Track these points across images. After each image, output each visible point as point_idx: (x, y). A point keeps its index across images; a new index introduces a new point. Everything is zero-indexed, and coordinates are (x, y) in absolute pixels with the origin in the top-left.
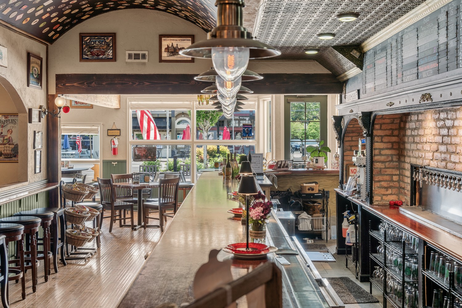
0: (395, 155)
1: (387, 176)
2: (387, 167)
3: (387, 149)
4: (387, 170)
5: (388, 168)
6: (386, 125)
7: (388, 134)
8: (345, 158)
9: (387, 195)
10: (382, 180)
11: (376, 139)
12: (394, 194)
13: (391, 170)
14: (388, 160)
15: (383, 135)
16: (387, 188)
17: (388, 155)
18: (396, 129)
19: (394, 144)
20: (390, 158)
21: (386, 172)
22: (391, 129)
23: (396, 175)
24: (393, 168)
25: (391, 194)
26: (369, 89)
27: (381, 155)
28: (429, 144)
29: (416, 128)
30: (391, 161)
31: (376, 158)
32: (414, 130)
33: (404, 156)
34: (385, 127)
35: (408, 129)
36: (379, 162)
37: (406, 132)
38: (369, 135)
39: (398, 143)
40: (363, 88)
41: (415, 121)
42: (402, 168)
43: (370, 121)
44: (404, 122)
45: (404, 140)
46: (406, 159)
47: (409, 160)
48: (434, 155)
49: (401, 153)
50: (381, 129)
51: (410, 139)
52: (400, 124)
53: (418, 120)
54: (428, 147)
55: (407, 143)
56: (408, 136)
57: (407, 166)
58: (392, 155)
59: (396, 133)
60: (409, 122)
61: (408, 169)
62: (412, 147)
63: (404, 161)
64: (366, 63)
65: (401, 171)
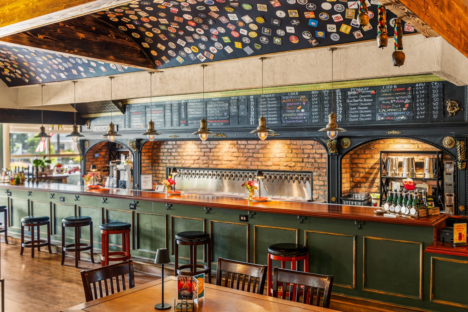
2: (147, 169)
3: (147, 159)
8: (86, 166)
11: (143, 154)
13: (148, 171)
14: (147, 166)
15: (145, 152)
22: (149, 148)
23: (150, 174)
24: (149, 170)
26: (135, 126)
27: (144, 163)
28: (189, 156)
29: (173, 148)
30: (149, 166)
31: (142, 165)
32: (171, 149)
33: (159, 163)
34: (146, 147)
35: (163, 148)
36: (143, 167)
37: (160, 150)
38: (139, 152)
39: (152, 156)
40: (125, 124)
41: (173, 145)
42: (155, 170)
43: (139, 144)
44: (157, 145)
45: (158, 154)
46: (160, 165)
47: (164, 165)
48: (196, 161)
49: (154, 161)
50: (145, 149)
51: (165, 154)
52: (153, 146)
53: (176, 144)
54: (188, 158)
55: (162, 156)
56: (163, 153)
57: (161, 168)
58: (149, 163)
59: (151, 150)
60: (164, 145)
61: (163, 170)
62: (169, 158)
63: (159, 166)
64: (131, 111)
65: (154, 171)
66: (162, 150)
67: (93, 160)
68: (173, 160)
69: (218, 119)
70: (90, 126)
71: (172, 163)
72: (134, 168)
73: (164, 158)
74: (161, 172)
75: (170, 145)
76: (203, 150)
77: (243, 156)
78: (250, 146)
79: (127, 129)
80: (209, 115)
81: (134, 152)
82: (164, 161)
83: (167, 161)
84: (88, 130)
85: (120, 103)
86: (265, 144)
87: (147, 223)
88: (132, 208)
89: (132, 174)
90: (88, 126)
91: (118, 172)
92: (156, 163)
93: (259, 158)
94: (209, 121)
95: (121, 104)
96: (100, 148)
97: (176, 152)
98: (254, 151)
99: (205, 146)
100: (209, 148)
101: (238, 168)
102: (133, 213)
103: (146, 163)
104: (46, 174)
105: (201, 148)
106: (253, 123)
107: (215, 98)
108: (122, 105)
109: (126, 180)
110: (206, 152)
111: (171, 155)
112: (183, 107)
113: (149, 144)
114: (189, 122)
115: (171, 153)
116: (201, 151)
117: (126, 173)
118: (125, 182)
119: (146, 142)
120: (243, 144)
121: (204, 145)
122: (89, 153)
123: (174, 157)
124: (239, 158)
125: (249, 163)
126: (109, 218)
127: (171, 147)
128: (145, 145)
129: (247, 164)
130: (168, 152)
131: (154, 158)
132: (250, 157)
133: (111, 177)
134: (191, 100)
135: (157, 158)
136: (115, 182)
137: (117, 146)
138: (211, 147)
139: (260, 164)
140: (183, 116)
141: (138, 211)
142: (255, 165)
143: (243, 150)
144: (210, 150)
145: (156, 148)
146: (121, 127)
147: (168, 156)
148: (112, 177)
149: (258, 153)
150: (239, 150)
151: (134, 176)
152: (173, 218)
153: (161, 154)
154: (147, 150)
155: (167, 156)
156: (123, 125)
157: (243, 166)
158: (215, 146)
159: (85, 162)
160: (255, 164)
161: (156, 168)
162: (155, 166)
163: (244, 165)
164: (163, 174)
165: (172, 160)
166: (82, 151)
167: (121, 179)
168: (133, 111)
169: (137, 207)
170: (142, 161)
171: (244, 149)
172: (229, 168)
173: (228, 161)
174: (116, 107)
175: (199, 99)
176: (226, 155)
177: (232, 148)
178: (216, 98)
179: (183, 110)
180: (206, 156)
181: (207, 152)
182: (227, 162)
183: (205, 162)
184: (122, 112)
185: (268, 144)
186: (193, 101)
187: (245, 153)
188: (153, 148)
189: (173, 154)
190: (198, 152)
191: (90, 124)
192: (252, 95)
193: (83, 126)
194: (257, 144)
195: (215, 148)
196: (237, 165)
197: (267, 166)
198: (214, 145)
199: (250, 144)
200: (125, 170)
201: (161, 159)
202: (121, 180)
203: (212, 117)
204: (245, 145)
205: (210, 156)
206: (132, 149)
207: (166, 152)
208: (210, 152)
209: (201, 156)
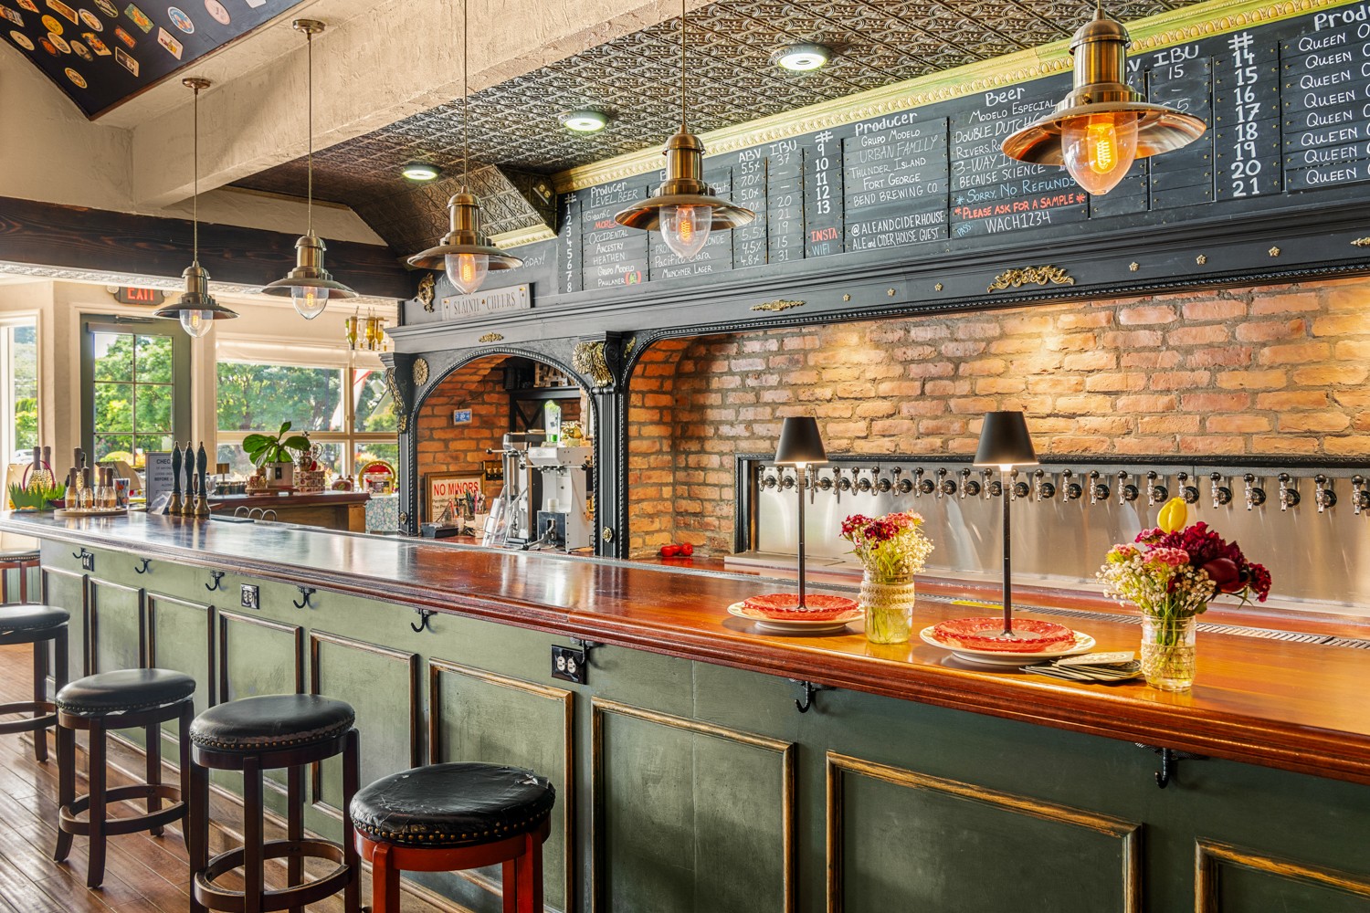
0: (665, 438)
1: (653, 489)
2: (652, 466)
3: (653, 423)
4: (652, 473)
5: (654, 469)
6: (654, 366)
7: (654, 388)
8: (420, 457)
9: (652, 533)
10: (643, 497)
11: (634, 399)
12: (664, 531)
13: (658, 473)
14: (654, 450)
15: (645, 389)
16: (651, 516)
17: (654, 437)
18: (669, 377)
19: (665, 412)
20: (657, 446)
21: (650, 478)
22: (661, 376)
23: (667, 484)
24: (662, 469)
25: (660, 531)
26: (605, 278)
27: (640, 437)
28: (847, 403)
29: (769, 370)
30: (660, 452)
31: (633, 445)
32: (758, 375)
33: (702, 439)
34: (651, 370)
35: (722, 374)
36: (637, 454)
37: (708, 383)
38: (619, 390)
39: (672, 409)
40: (562, 277)
41: (766, 355)
42: (687, 468)
43: (621, 356)
44: (697, 360)
45: (702, 401)
46: (709, 446)
47: (726, 447)
48: (878, 426)
49: (684, 431)
50: (643, 376)
51: (731, 399)
52: (679, 364)
53: (780, 351)
54: (841, 409)
55: (718, 407)
56: (724, 392)
57: (714, 461)
58: (661, 438)
59: (668, 385)
60: (728, 357)
61: (722, 467)
62: (748, 414)
63: (702, 451)
64: (587, 216)
65: (681, 475)
66: (715, 383)
67: (449, 435)
68: (770, 421)
69: (1020, 197)
70: (433, 298)
71: (762, 438)
72: (598, 457)
73: (728, 414)
74: (713, 478)
75: (753, 355)
76: (915, 370)
77: (1146, 388)
78: (1194, 330)
79: (571, 296)
80: (964, 182)
81: (596, 391)
82: (725, 430)
83: (740, 430)
84: (427, 315)
85: (542, 187)
86: (1301, 316)
87: (656, 780)
88: (564, 675)
89: (589, 488)
90: (428, 301)
91: (536, 477)
92: (691, 438)
93: (1255, 393)
94: (966, 211)
95: (548, 194)
96: (473, 387)
97: (781, 385)
98: (1220, 360)
99: (928, 350)
100: (949, 359)
101: (1117, 451)
102: (574, 702)
103: (649, 438)
104: (290, 490)
105: (906, 363)
106: (1248, 188)
107: (997, 92)
108: (551, 199)
109: (566, 510)
110: (932, 379)
111: (758, 403)
112: (822, 165)
113: (660, 356)
114: (855, 230)
115: (757, 392)
116: (904, 377)
117: (567, 480)
118: (561, 517)
119: (647, 346)
120: (1150, 328)
121: (922, 344)
122: (433, 406)
123: (773, 410)
124: (1122, 401)
125: (1191, 424)
126: (446, 716)
127: (759, 365)
128: (645, 358)
129: (1174, 428)
130: (744, 388)
131: (685, 417)
132: (1193, 390)
133: (509, 497)
134: (864, 122)
135: (695, 417)
136: (524, 520)
137: (538, 381)
138: (959, 354)
139: (1264, 423)
140: (824, 205)
141: (602, 696)
142: (1227, 434)
143: (1152, 355)
144: (957, 368)
145: (690, 375)
146: (548, 292)
147: (743, 405)
148: (513, 498)
149: (1247, 368)
150: (1125, 361)
151: (598, 491)
152: (840, 776)
153: (714, 399)
154: (654, 384)
155: (738, 408)
156: (554, 283)
157: (1150, 440)
158: (983, 344)
159: (416, 442)
160: (1231, 428)
161: (692, 460)
162: (688, 453)
163: (1155, 434)
164: (721, 486)
165: (762, 422)
166: (404, 399)
167: (547, 507)
168: (596, 217)
169: (592, 671)
170: (633, 430)
171: (1156, 349)
172: (1061, 450)
173: (1056, 415)
174: (525, 202)
175: (907, 112)
176: (1043, 385)
177: (1082, 351)
178: (1007, 89)
179: (822, 179)
180: (934, 398)
181: (940, 378)
182: (1051, 421)
183: (925, 424)
184: (550, 224)
185: (1324, 311)
186: (876, 127)
187: (1165, 370)
188: (679, 375)
189: (768, 396)
190: (892, 379)
191: (433, 292)
192: (1240, 33)
193: (410, 304)
194: (1246, 318)
195: (983, 355)
196: (1109, 435)
197: (1311, 434)
198: (976, 340)
199: (1196, 324)
200: (562, 468)
201: (712, 422)
202: (543, 510)
203: (979, 188)
204: (1165, 329)
205: (953, 396)
206: (589, 378)
207: (733, 390)
208: (955, 377)
209: (908, 398)
